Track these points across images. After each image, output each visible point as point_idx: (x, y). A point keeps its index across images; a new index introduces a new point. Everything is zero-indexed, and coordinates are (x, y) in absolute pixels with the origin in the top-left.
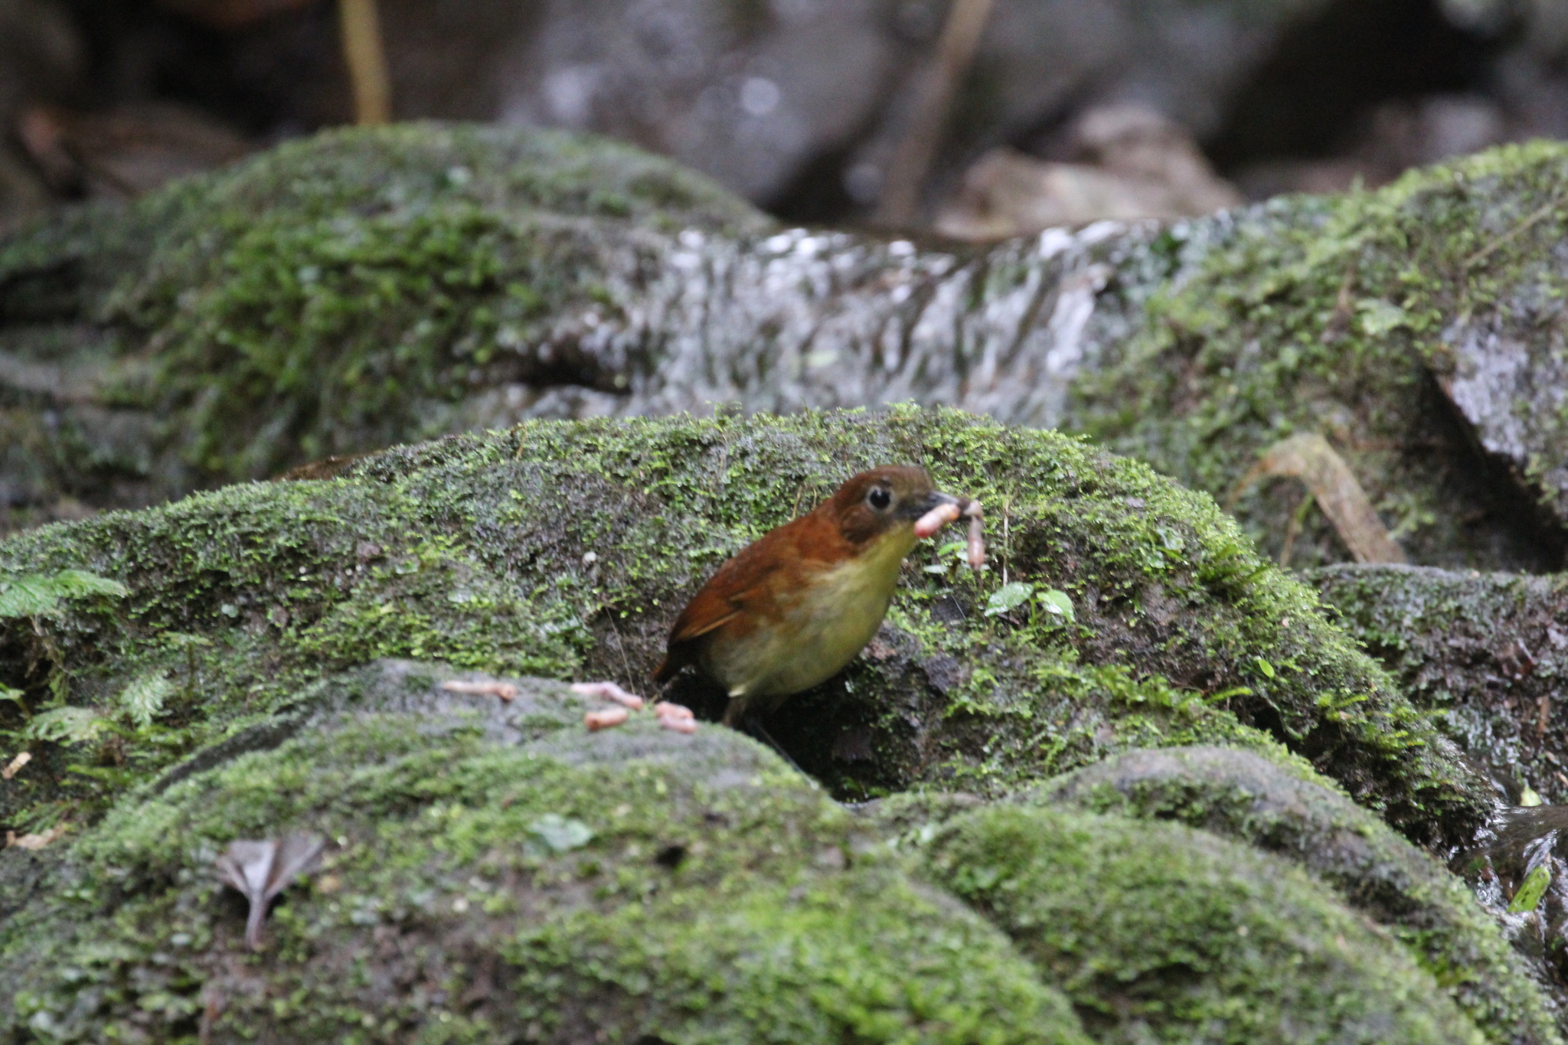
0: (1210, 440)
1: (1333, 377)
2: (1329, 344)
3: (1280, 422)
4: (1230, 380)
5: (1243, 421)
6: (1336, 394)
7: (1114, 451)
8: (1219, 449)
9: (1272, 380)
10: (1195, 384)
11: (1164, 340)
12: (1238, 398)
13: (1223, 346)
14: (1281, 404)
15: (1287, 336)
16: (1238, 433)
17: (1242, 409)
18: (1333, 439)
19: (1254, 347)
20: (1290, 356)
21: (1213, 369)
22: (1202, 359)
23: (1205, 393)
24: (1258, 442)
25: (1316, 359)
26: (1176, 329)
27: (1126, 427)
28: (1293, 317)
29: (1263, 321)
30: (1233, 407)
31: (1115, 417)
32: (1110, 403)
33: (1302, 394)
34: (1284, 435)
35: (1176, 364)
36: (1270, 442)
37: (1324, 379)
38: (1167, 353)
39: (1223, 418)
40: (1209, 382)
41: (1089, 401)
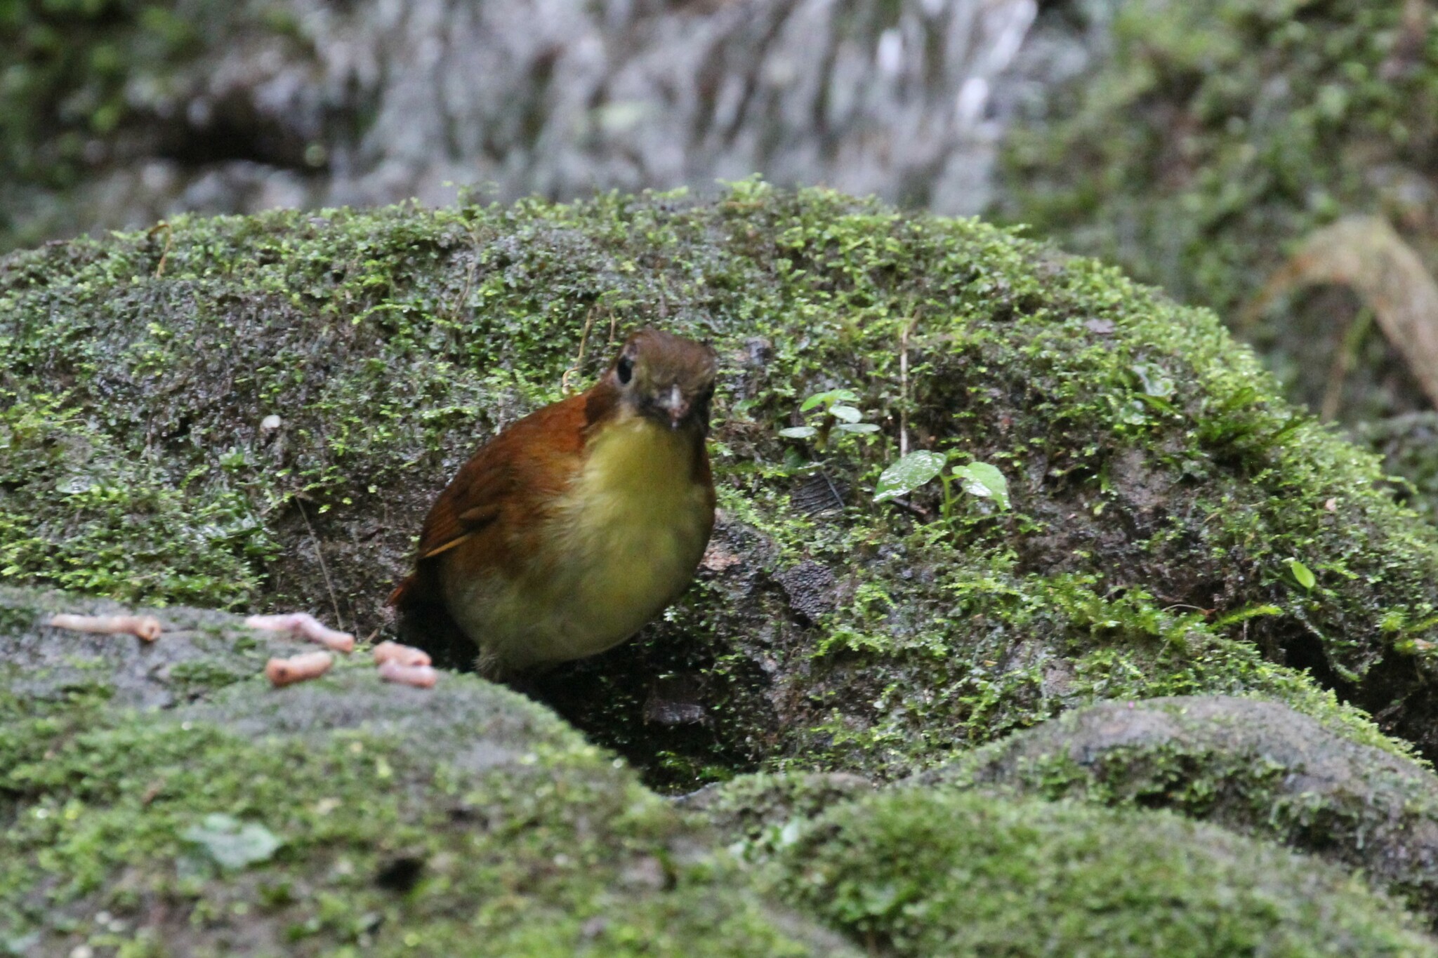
0: (1215, 229)
1: (1400, 131)
2: (1396, 82)
3: (1320, 200)
4: (1242, 139)
5: (1264, 200)
6: (1404, 157)
7: (1069, 249)
8: (1229, 244)
9: (1307, 137)
10: (1189, 144)
11: (1140, 79)
12: (1257, 165)
13: (1231, 86)
14: (1319, 172)
15: (1328, 69)
16: (1256, 217)
17: (1261, 182)
18: (1401, 226)
19: (1278, 87)
20: (1333, 100)
21: (1216, 122)
22: (1200, 107)
23: (1205, 158)
24: (1288, 232)
25: (1374, 104)
26: (1159, 62)
27: (1085, 212)
28: (1337, 40)
29: (1292, 48)
30: (1247, 178)
31: (1068, 197)
32: (1060, 175)
33: (1353, 157)
34: (1326, 220)
35: (1160, 116)
36: (1302, 234)
37: (1385, 135)
38: (1147, 99)
39: (1233, 195)
40: (1210, 141)
41: (1029, 173)
